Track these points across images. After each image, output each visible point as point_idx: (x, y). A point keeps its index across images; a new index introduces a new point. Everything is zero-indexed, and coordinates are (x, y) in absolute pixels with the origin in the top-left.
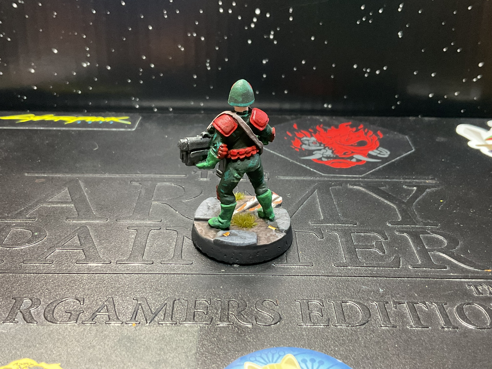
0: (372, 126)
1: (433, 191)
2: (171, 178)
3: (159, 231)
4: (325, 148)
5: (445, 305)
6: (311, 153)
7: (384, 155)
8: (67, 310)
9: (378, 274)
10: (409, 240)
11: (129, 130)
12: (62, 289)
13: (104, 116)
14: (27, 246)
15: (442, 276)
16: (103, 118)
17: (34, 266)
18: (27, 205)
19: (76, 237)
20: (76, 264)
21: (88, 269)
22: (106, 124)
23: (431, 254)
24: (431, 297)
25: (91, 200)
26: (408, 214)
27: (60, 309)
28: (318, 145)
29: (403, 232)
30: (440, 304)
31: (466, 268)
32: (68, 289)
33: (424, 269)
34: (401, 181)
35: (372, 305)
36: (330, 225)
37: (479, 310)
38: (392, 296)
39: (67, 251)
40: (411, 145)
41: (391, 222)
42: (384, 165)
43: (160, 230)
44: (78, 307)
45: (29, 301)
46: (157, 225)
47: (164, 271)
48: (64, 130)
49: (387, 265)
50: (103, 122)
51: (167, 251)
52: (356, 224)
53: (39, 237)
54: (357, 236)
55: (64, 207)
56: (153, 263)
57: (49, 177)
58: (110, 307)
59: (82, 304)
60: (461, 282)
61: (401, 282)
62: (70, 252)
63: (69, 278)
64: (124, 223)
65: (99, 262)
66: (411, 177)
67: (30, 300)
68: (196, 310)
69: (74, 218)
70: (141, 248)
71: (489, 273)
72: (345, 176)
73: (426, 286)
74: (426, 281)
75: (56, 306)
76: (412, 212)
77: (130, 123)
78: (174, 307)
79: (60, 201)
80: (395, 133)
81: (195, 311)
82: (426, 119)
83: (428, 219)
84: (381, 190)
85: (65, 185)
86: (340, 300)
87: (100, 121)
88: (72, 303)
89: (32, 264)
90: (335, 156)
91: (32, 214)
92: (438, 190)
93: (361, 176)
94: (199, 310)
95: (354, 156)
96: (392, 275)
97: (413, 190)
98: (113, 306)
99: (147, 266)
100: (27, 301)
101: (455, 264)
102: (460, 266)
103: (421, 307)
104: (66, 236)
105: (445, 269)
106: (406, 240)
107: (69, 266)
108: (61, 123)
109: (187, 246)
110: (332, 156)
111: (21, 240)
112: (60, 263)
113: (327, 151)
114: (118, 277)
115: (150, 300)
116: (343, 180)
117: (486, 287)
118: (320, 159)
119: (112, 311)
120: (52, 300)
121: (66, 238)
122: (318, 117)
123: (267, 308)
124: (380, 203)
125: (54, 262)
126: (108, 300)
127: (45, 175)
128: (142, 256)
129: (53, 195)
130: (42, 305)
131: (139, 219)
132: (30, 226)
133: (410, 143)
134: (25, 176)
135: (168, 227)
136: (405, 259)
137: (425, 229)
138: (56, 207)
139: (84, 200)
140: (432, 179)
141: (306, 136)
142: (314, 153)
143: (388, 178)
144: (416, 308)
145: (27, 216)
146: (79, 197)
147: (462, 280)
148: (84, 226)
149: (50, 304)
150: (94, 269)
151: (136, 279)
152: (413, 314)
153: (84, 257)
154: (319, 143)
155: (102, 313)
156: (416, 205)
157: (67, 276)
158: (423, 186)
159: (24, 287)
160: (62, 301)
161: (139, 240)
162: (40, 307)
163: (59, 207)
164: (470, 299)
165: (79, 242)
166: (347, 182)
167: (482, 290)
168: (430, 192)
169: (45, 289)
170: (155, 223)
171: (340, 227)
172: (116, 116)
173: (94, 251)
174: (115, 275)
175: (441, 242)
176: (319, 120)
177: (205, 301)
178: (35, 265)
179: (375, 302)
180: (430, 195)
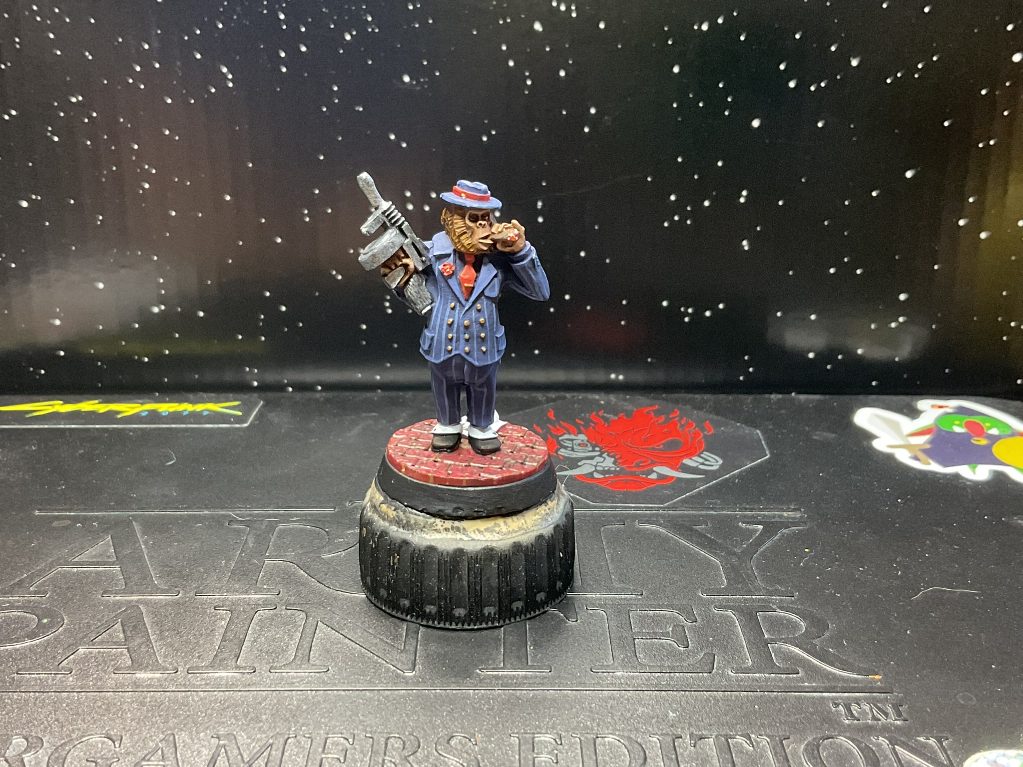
0: (695, 412)
1: (794, 532)
2: (305, 515)
3: (272, 612)
4: (600, 456)
5: (786, 740)
6: (574, 463)
7: (712, 466)
8: (91, 757)
9: (669, 685)
10: (735, 623)
11: (238, 426)
12: (84, 720)
13: (193, 402)
14: (28, 643)
15: (788, 688)
16: (191, 405)
17: (36, 679)
18: (32, 568)
19: (118, 626)
20: (113, 675)
21: (135, 683)
22: (195, 417)
23: (773, 647)
24: (763, 725)
25: (151, 558)
26: (741, 575)
27: (77, 756)
28: (591, 449)
29: (727, 608)
30: (777, 738)
31: (834, 674)
32: (95, 720)
33: (757, 675)
34: (737, 514)
35: (650, 741)
36: (592, 598)
37: (847, 749)
38: (690, 725)
39: (99, 652)
40: (765, 447)
41: (706, 590)
42: (708, 485)
43: (275, 611)
44: (109, 752)
45: (22, 742)
46: (271, 602)
47: (274, 686)
48: (114, 429)
49: (688, 669)
50: (189, 412)
51: (283, 650)
52: (642, 595)
53: (50, 627)
54: (640, 616)
55: (102, 571)
56: (254, 672)
57: (79, 515)
58: (168, 752)
59: (117, 746)
60: (823, 698)
61: (709, 699)
62: (105, 652)
63: (98, 700)
64: (210, 599)
65: (156, 670)
66: (756, 507)
67: (23, 740)
68: (326, 754)
69: (117, 593)
70: (235, 644)
71: (876, 682)
72: (633, 505)
73: (756, 707)
74: (757, 697)
75: (70, 750)
76: (749, 572)
77: (240, 413)
78: (286, 750)
79: (94, 560)
80: (738, 424)
81: (323, 756)
82: (802, 397)
83: (778, 584)
84: (696, 531)
85: (106, 531)
86: (593, 733)
87: (185, 410)
88: (100, 745)
89: (33, 676)
90: (618, 469)
91: (42, 585)
92: (802, 531)
93: (662, 506)
94: (329, 756)
95: (655, 469)
96: (695, 688)
97: (756, 531)
98: (174, 749)
99: (243, 677)
100: (18, 742)
101: (815, 666)
102: (825, 669)
103: (741, 744)
104: (99, 624)
105: (795, 676)
106: (732, 623)
107: (101, 679)
108: (110, 416)
109: (321, 639)
110: (613, 469)
111: (17, 632)
112: (84, 675)
113: (605, 459)
114: (188, 697)
115: (242, 738)
116: (628, 514)
117: (867, 708)
118: (592, 473)
119: (171, 758)
120: (64, 739)
121: (100, 628)
122: (597, 397)
123: (456, 749)
124: (691, 554)
125: (74, 671)
126: (166, 738)
127: (72, 514)
128: (236, 658)
129: (82, 549)
130: (45, 749)
131: (237, 591)
132: (36, 607)
133: (763, 442)
134: (34, 515)
135: (291, 604)
136: (724, 657)
137: (769, 603)
138: (87, 571)
139: (141, 558)
140: (794, 510)
141: (570, 434)
142: (579, 464)
143: (712, 509)
144: (732, 746)
145: (31, 588)
146: (131, 553)
147: (825, 694)
148: (133, 606)
149: (61, 746)
150: (146, 683)
151: (221, 701)
152: (725, 757)
153: (128, 663)
154: (591, 443)
155: (152, 761)
156: (758, 559)
157: (95, 696)
158: (777, 522)
159: (16, 716)
160: (82, 742)
161: (232, 630)
162: (41, 751)
163: (91, 572)
164: (835, 729)
165: (122, 636)
166: (635, 517)
167: (859, 713)
168: (787, 534)
169: (53, 719)
170: (267, 598)
171: (611, 600)
172: (217, 401)
173: (148, 651)
174: (184, 694)
175: (795, 626)
176: (598, 400)
177: (344, 738)
178: (40, 677)
179: (657, 736)
180: (787, 539)
